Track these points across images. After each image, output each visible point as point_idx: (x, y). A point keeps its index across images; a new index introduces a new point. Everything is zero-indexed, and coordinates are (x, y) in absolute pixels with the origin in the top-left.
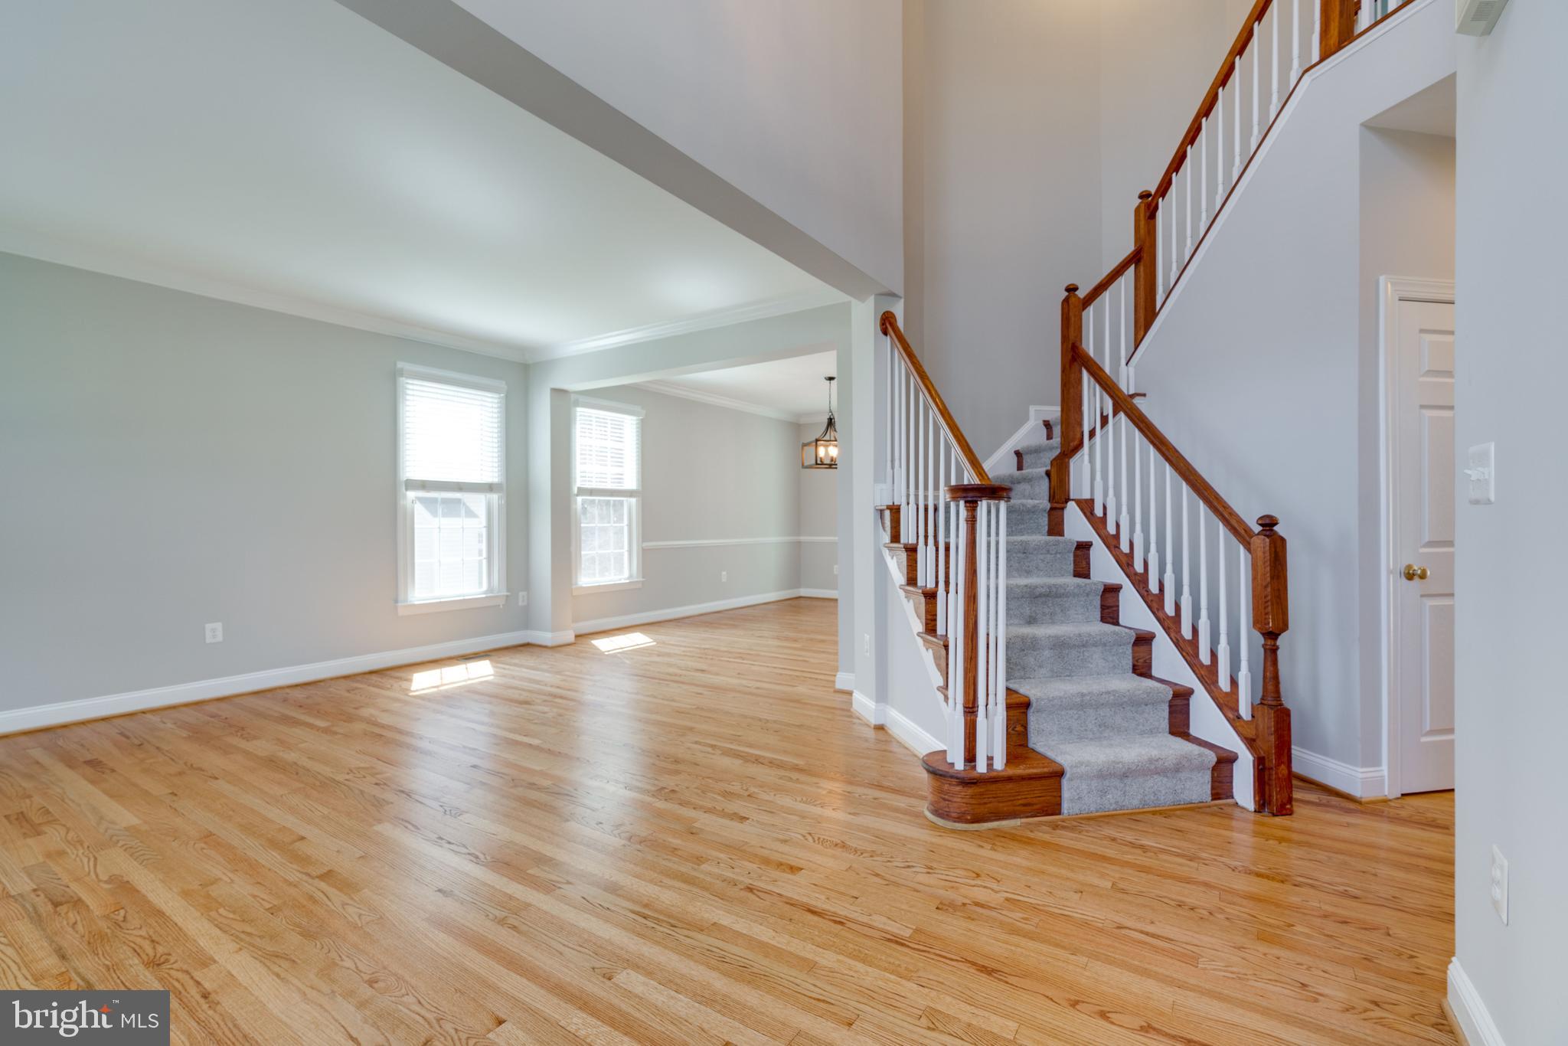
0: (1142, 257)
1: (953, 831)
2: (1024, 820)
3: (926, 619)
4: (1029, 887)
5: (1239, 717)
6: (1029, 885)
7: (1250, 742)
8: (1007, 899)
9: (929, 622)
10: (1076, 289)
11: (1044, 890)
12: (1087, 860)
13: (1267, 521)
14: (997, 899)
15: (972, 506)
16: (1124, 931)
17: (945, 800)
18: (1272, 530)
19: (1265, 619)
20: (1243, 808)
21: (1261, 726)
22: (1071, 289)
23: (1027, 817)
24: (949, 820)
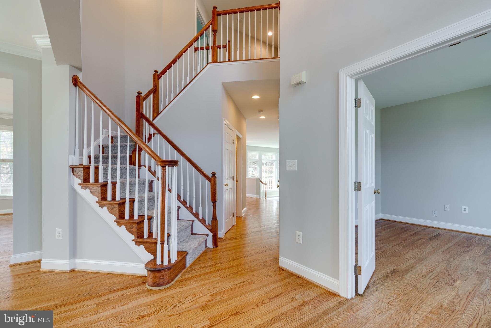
0: (155, 91)
1: (167, 289)
2: (181, 274)
3: (119, 214)
4: (209, 289)
5: (206, 225)
6: (208, 289)
7: (211, 230)
8: (211, 295)
9: (120, 215)
10: (141, 94)
11: (212, 288)
12: (207, 275)
13: (214, 174)
14: (208, 298)
15: (164, 167)
16: (238, 285)
17: (162, 279)
18: (215, 176)
19: (214, 198)
20: (210, 248)
21: (213, 226)
22: (139, 93)
23: (181, 273)
24: (164, 285)
